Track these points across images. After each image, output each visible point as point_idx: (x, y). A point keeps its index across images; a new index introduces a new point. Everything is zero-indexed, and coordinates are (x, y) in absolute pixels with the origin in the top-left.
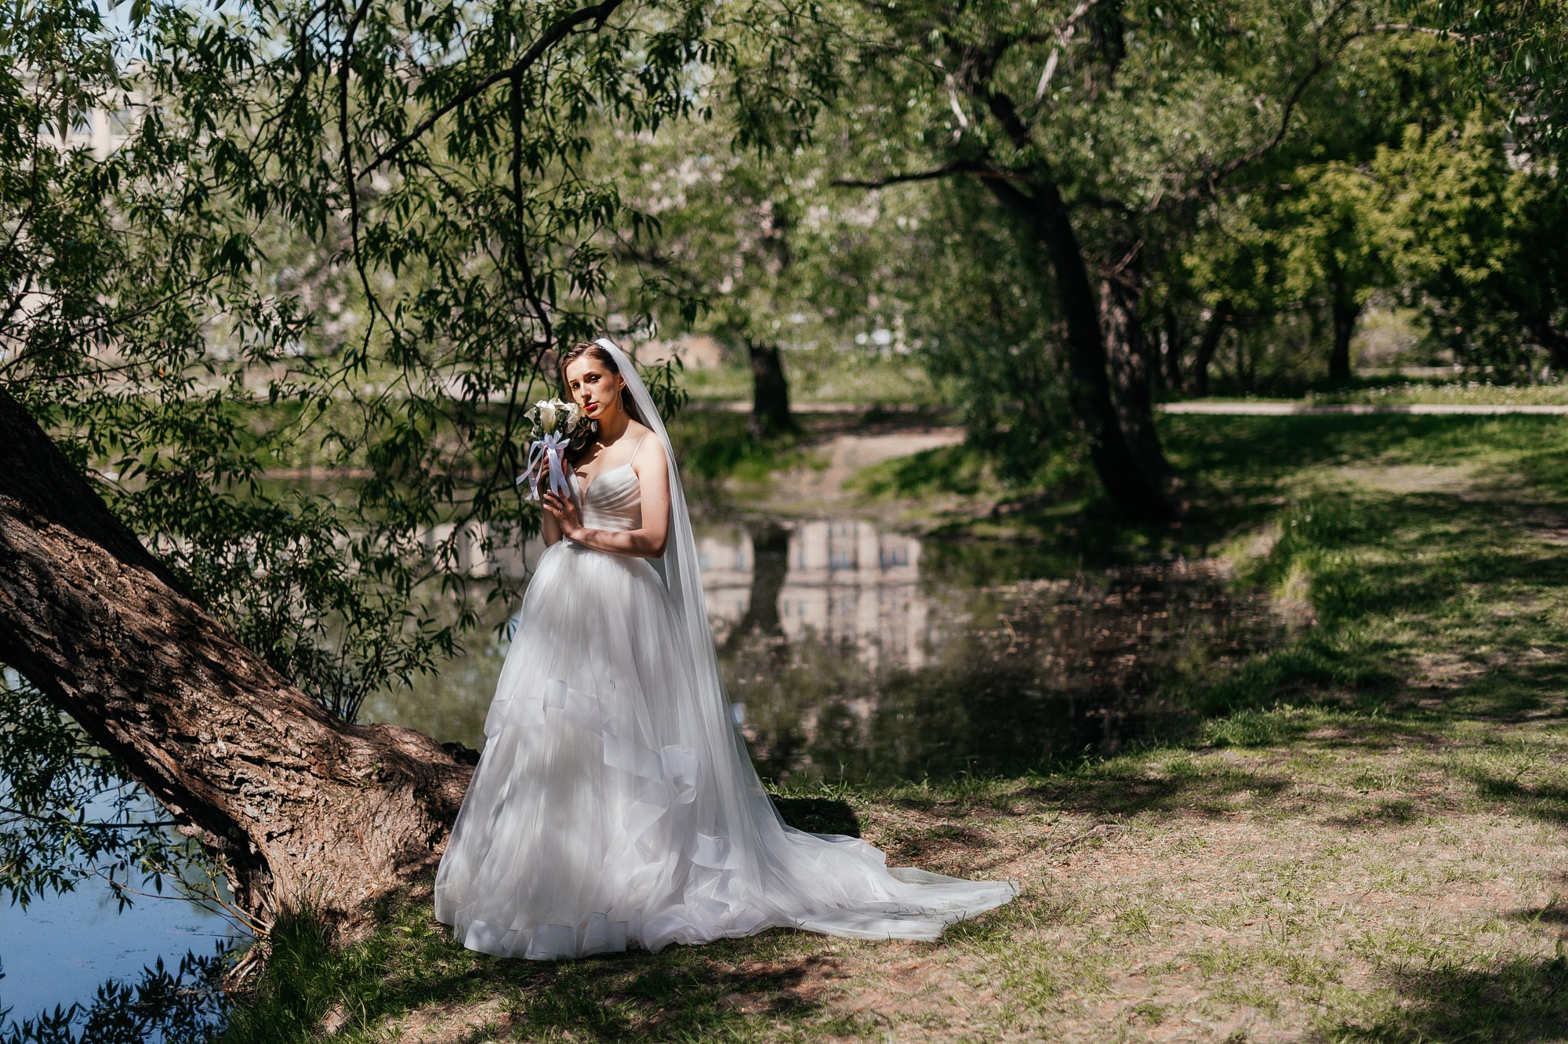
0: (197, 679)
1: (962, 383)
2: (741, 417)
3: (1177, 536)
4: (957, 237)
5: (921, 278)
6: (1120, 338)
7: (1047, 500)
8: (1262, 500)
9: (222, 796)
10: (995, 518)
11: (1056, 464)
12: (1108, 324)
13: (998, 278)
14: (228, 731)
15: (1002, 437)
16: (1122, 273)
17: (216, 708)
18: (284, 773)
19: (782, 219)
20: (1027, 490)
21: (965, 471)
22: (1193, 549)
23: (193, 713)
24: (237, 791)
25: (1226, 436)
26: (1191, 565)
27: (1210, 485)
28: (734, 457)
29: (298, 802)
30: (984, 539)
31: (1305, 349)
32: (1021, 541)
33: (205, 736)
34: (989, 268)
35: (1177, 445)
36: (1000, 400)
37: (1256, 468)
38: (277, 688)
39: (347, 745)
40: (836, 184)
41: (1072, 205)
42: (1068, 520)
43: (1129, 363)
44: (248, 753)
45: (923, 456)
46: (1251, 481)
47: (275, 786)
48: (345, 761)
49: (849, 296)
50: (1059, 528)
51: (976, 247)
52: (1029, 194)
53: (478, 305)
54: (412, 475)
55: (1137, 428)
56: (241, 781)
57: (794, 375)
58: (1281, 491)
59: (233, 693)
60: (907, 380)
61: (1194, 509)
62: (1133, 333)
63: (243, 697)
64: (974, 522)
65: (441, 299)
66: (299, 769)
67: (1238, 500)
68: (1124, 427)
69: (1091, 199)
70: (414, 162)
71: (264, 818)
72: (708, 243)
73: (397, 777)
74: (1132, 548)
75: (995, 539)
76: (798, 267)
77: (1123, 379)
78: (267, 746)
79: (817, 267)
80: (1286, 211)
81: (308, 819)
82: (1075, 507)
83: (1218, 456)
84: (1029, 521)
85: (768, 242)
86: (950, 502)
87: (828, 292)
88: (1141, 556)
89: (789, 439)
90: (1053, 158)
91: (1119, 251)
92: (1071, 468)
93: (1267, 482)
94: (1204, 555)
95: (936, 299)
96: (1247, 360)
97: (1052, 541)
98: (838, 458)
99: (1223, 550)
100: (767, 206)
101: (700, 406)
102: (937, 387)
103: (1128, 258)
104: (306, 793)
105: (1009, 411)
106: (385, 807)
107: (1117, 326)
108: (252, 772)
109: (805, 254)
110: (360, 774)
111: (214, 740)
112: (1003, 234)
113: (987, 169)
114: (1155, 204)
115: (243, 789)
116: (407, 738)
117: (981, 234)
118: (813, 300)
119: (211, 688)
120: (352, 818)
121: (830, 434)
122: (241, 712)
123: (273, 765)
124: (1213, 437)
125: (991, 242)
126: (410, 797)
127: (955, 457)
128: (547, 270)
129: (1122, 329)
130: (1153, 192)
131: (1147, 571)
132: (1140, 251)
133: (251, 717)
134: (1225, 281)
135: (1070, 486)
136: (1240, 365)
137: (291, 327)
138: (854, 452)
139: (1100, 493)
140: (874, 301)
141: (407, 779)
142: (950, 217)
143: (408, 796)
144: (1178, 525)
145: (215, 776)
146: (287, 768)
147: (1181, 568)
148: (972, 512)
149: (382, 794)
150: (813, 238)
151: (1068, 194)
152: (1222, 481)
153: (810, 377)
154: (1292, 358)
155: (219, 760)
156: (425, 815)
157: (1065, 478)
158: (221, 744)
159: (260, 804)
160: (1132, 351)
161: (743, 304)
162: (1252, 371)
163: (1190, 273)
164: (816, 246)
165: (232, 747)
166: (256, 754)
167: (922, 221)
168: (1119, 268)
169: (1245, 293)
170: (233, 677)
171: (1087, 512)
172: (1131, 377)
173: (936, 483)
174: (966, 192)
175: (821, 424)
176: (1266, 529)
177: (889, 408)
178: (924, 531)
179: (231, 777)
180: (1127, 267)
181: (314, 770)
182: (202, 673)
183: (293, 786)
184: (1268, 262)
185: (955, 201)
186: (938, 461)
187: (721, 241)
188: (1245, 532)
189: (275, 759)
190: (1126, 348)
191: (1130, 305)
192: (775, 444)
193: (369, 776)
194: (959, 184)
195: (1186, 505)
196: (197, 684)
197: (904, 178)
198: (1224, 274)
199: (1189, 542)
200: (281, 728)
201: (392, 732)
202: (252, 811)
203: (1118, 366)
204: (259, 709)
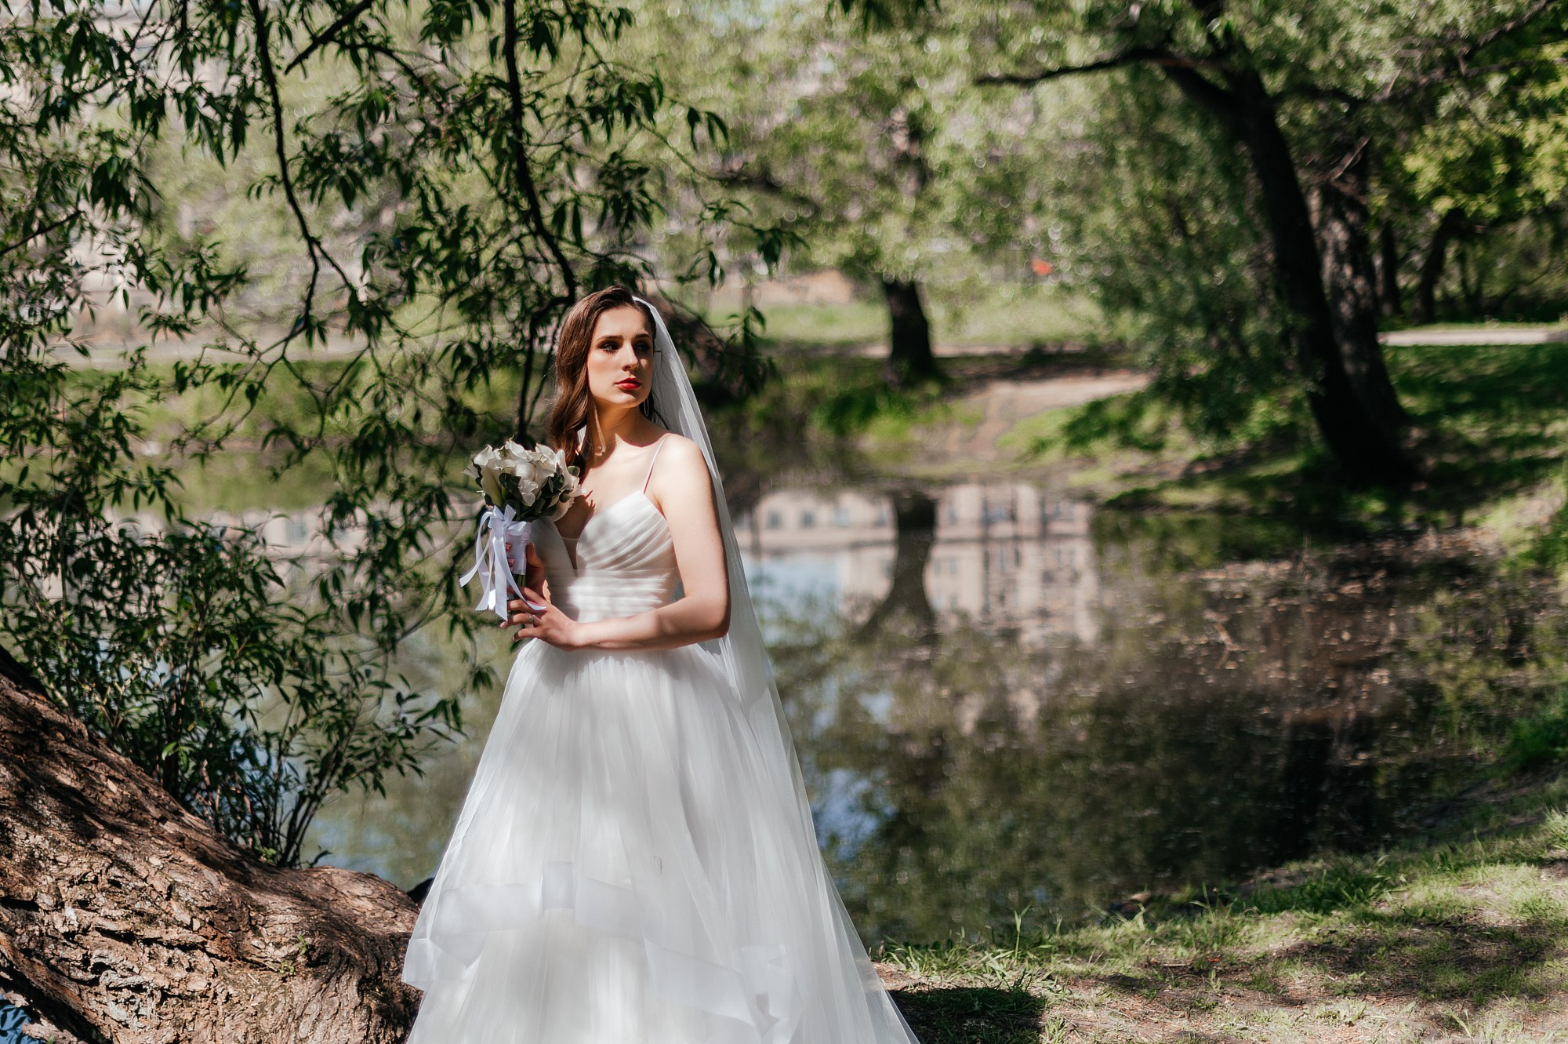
0: (37, 816)
1: (1146, 319)
2: (877, 364)
3: (1421, 499)
4: (1133, 143)
5: (1088, 193)
6: (1340, 259)
7: (1253, 457)
8: (1528, 453)
9: (73, 989)
10: (1188, 480)
11: (1262, 413)
12: (1324, 243)
13: (1182, 188)
14: (79, 893)
15: (1198, 382)
16: (1342, 179)
17: (63, 858)
18: (165, 954)
19: (918, 131)
20: (1226, 447)
21: (1148, 421)
22: (1443, 517)
23: (31, 865)
24: (95, 982)
25: (1467, 371)
26: (1446, 540)
27: (1458, 435)
28: (869, 411)
29: (185, 999)
30: (1177, 508)
31: (1544, 263)
32: (1223, 510)
33: (46, 901)
34: (1172, 177)
35: (1412, 385)
36: (1192, 336)
37: (1515, 412)
38: (163, 820)
39: (260, 908)
40: (982, 81)
41: (1280, 98)
42: (1280, 481)
43: (1351, 289)
44: (110, 926)
45: (1096, 407)
46: (1512, 430)
47: (152, 976)
48: (257, 934)
49: (1000, 220)
50: (1271, 493)
51: (1155, 152)
52: (1223, 85)
53: (467, 245)
54: (391, 485)
55: (1364, 368)
56: (100, 968)
57: (936, 312)
58: (1551, 442)
59: (89, 834)
60: (1075, 317)
61: (1443, 467)
62: (1356, 252)
63: (108, 842)
64: (1162, 487)
65: (424, 238)
66: (187, 948)
67: (1498, 454)
68: (1349, 367)
69: (1303, 88)
70: (373, 49)
71: (134, 1023)
72: (830, 162)
73: (335, 959)
74: (1364, 517)
75: (1191, 507)
76: (939, 187)
77: (1345, 308)
78: (140, 913)
79: (959, 185)
80: (1531, 98)
81: (200, 1025)
82: (1289, 466)
83: (1464, 398)
84: (1231, 485)
85: (904, 160)
86: (1133, 460)
87: (974, 214)
88: (1377, 526)
89: (932, 389)
90: (1252, 41)
91: (1337, 151)
92: (1281, 417)
93: (1533, 429)
94: (1458, 525)
95: (1108, 217)
96: (1473, 277)
97: (1263, 509)
98: (993, 409)
99: (1484, 517)
100: (899, 117)
101: (830, 352)
102: (1111, 324)
103: (1348, 161)
104: (198, 984)
105: (1204, 352)
106: (314, 1008)
107: (1336, 244)
108: (115, 953)
109: (946, 169)
110: (280, 954)
111: (59, 906)
112: (1190, 137)
113: (1170, 56)
114: (1388, 92)
115: (104, 979)
116: (359, 889)
117: (1163, 139)
118: (957, 226)
119: (59, 829)
120: (267, 1023)
121: (982, 380)
122: (100, 863)
123: (148, 942)
124: (1454, 375)
125: (1174, 147)
126: (353, 991)
127: (1136, 406)
128: (569, 195)
129: (1343, 248)
130: (1386, 75)
131: (1387, 547)
132: (1365, 150)
133: (115, 871)
134: (1457, 185)
135: (1281, 439)
136: (1464, 283)
137: (212, 285)
138: (1011, 402)
139: (1319, 447)
140: (1031, 225)
141: (350, 963)
142: (1123, 117)
143: (349, 990)
144: (1423, 487)
145: (62, 960)
146: (170, 946)
147: (1431, 542)
148: (1160, 474)
149: (312, 984)
150: (955, 148)
151: (1274, 82)
152: (1472, 428)
153: (956, 316)
154: (1528, 274)
155: (66, 935)
156: (376, 1019)
157: (1276, 431)
158: (70, 912)
159: (128, 1002)
160: (1356, 274)
161: (874, 231)
162: (1479, 290)
163: (1413, 177)
164: (959, 159)
165: (87, 917)
166: (121, 927)
167: (1089, 124)
168: (1338, 173)
169: (1482, 199)
170: (92, 809)
171: (1305, 473)
172: (1355, 306)
173: (1112, 439)
174: (1143, 86)
175: (972, 370)
176: (1538, 490)
177: (1051, 349)
178: (1100, 501)
179: (86, 961)
180: (1348, 171)
181: (212, 947)
182: (45, 806)
183: (179, 973)
184: (1510, 160)
185: (1129, 99)
186: (1115, 412)
187: (846, 159)
188: (1511, 494)
189: (150, 932)
190: (1348, 271)
191: (1352, 218)
192: (914, 396)
193: (292, 957)
194: (1135, 77)
195: (1431, 462)
196: (38, 823)
197: (1066, 70)
198: (1455, 177)
199: (1437, 508)
200: (160, 886)
201: (337, 880)
202: (117, 1012)
203: (1339, 293)
204: (127, 857)
